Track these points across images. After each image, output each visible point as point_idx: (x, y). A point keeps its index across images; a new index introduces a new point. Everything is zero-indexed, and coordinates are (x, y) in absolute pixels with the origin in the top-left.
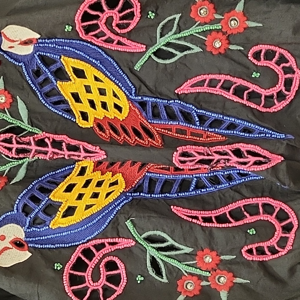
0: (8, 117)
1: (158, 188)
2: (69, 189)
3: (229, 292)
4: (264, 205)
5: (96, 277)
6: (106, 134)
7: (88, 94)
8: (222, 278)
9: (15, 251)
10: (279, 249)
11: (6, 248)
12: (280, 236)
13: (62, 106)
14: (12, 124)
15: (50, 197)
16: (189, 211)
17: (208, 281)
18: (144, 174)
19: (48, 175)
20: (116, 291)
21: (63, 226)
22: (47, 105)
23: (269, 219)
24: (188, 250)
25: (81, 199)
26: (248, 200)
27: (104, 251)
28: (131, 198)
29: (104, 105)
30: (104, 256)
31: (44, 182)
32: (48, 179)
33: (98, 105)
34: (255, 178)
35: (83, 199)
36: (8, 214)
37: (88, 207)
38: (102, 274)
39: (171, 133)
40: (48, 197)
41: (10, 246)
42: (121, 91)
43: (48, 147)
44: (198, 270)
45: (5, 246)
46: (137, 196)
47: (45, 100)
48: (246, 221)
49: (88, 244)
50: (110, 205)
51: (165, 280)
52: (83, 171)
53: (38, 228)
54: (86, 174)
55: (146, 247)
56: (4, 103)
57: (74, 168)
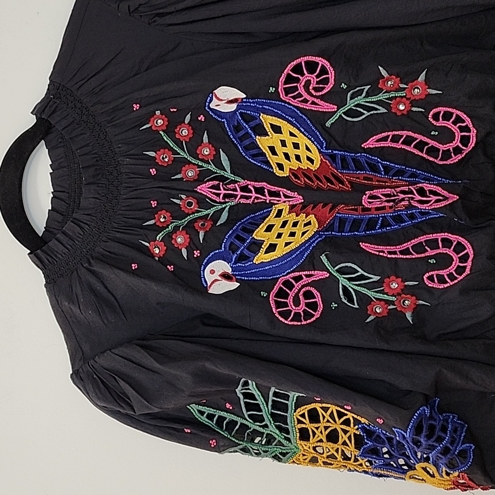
0: (212, 167)
1: (347, 227)
2: (269, 228)
3: (413, 313)
4: (443, 240)
5: (297, 302)
6: (301, 181)
7: (283, 148)
8: (406, 302)
9: (224, 282)
10: (457, 276)
11: (216, 280)
12: (457, 265)
13: (261, 158)
14: (216, 173)
15: (253, 236)
16: (376, 247)
17: (395, 305)
18: (334, 215)
19: (249, 217)
20: (314, 315)
21: (266, 261)
22: (247, 158)
23: (447, 251)
24: (376, 278)
25: (281, 238)
26: (429, 236)
27: (301, 283)
28: (324, 236)
29: (298, 158)
30: (303, 287)
31: (246, 223)
32: (250, 221)
33: (293, 158)
34: (435, 216)
35: (282, 237)
36: (216, 252)
37: (287, 244)
38: (302, 301)
39: (359, 180)
40: (252, 236)
41: (220, 279)
42: (313, 145)
43: (252, 193)
44: (385, 296)
45: (216, 278)
46: (329, 234)
47: (245, 153)
48: (427, 254)
49: (287, 277)
50: (306, 242)
51: (356, 306)
52: (279, 214)
53: (243, 264)
54: (282, 216)
55: (339, 278)
56: (208, 155)
57: (271, 210)
